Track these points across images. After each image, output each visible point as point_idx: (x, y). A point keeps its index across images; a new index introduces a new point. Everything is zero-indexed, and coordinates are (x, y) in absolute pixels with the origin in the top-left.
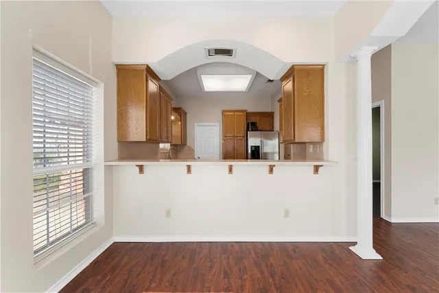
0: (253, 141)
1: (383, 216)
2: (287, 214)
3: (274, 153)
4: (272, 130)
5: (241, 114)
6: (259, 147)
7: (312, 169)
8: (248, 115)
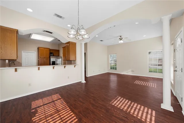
0: (52, 59)
1: (86, 76)
2: (68, 78)
3: (60, 63)
4: (59, 56)
5: (47, 49)
6: (55, 61)
7: (74, 66)
8: (50, 50)
